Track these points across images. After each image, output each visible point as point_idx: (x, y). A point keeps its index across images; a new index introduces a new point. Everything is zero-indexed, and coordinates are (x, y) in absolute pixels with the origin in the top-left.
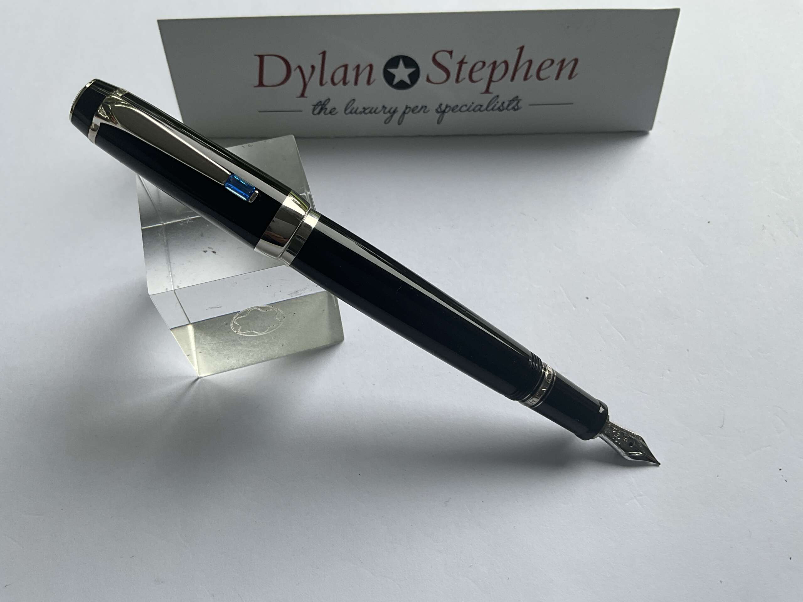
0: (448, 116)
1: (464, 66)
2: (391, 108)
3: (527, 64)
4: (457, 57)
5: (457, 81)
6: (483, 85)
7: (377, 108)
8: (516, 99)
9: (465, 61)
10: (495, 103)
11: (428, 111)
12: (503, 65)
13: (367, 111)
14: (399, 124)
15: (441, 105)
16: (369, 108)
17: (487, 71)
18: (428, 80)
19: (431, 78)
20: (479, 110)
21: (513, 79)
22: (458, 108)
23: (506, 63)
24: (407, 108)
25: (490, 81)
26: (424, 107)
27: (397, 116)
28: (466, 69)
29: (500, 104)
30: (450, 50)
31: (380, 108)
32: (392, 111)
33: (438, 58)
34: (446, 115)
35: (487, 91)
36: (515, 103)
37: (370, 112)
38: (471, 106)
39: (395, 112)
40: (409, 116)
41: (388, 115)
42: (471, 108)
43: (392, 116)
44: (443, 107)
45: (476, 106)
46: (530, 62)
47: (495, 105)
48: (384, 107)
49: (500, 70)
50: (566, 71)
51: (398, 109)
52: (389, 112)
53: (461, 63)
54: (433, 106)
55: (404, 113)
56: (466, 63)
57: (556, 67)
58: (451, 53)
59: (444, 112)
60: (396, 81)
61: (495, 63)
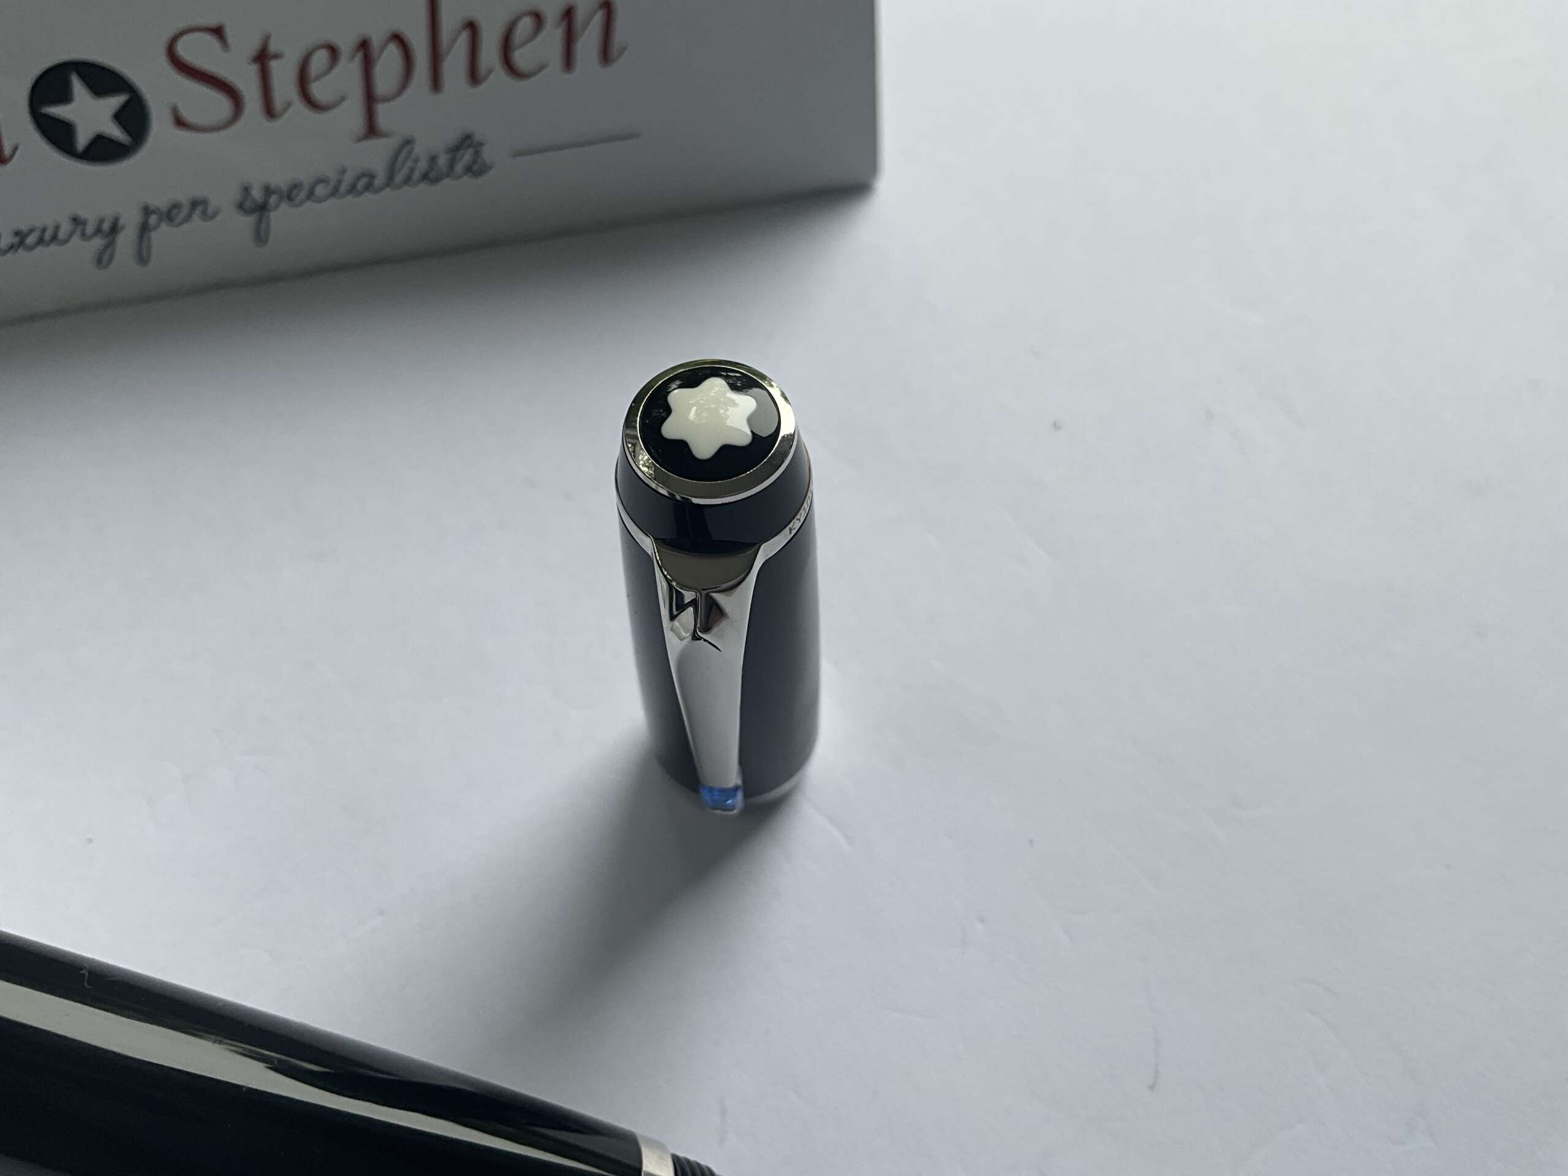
0: (281, 217)
1: (274, 65)
2: (101, 221)
3: (464, 38)
4: (244, 43)
5: (270, 111)
6: (352, 113)
7: (57, 228)
8: (467, 141)
9: (273, 47)
10: (409, 163)
11: (216, 214)
12: (393, 49)
13: (31, 240)
14: (142, 257)
15: (246, 190)
16: (31, 231)
17: (350, 70)
18: (180, 122)
19: (187, 115)
20: (368, 187)
21: (436, 83)
22: (303, 195)
23: (397, 38)
24: (147, 211)
25: (370, 99)
26: (197, 204)
27: (126, 240)
28: (283, 75)
29: (422, 165)
30: (212, 21)
31: (65, 228)
32: (106, 226)
33: (181, 49)
34: (274, 216)
35: (372, 130)
36: (467, 156)
37: (41, 241)
38: (339, 182)
39: (115, 229)
40: (162, 236)
41: (98, 242)
42: (343, 188)
43: (110, 245)
44: (257, 194)
45: (359, 178)
46: (472, 27)
47: (412, 170)
48: (76, 221)
49: (388, 64)
50: (588, 42)
51: (121, 222)
52: (98, 231)
53: (262, 58)
54: (223, 198)
55: (144, 229)
56: (277, 56)
57: (553, 35)
58: (218, 32)
59: (262, 208)
60: (82, 140)
61: (364, 45)
